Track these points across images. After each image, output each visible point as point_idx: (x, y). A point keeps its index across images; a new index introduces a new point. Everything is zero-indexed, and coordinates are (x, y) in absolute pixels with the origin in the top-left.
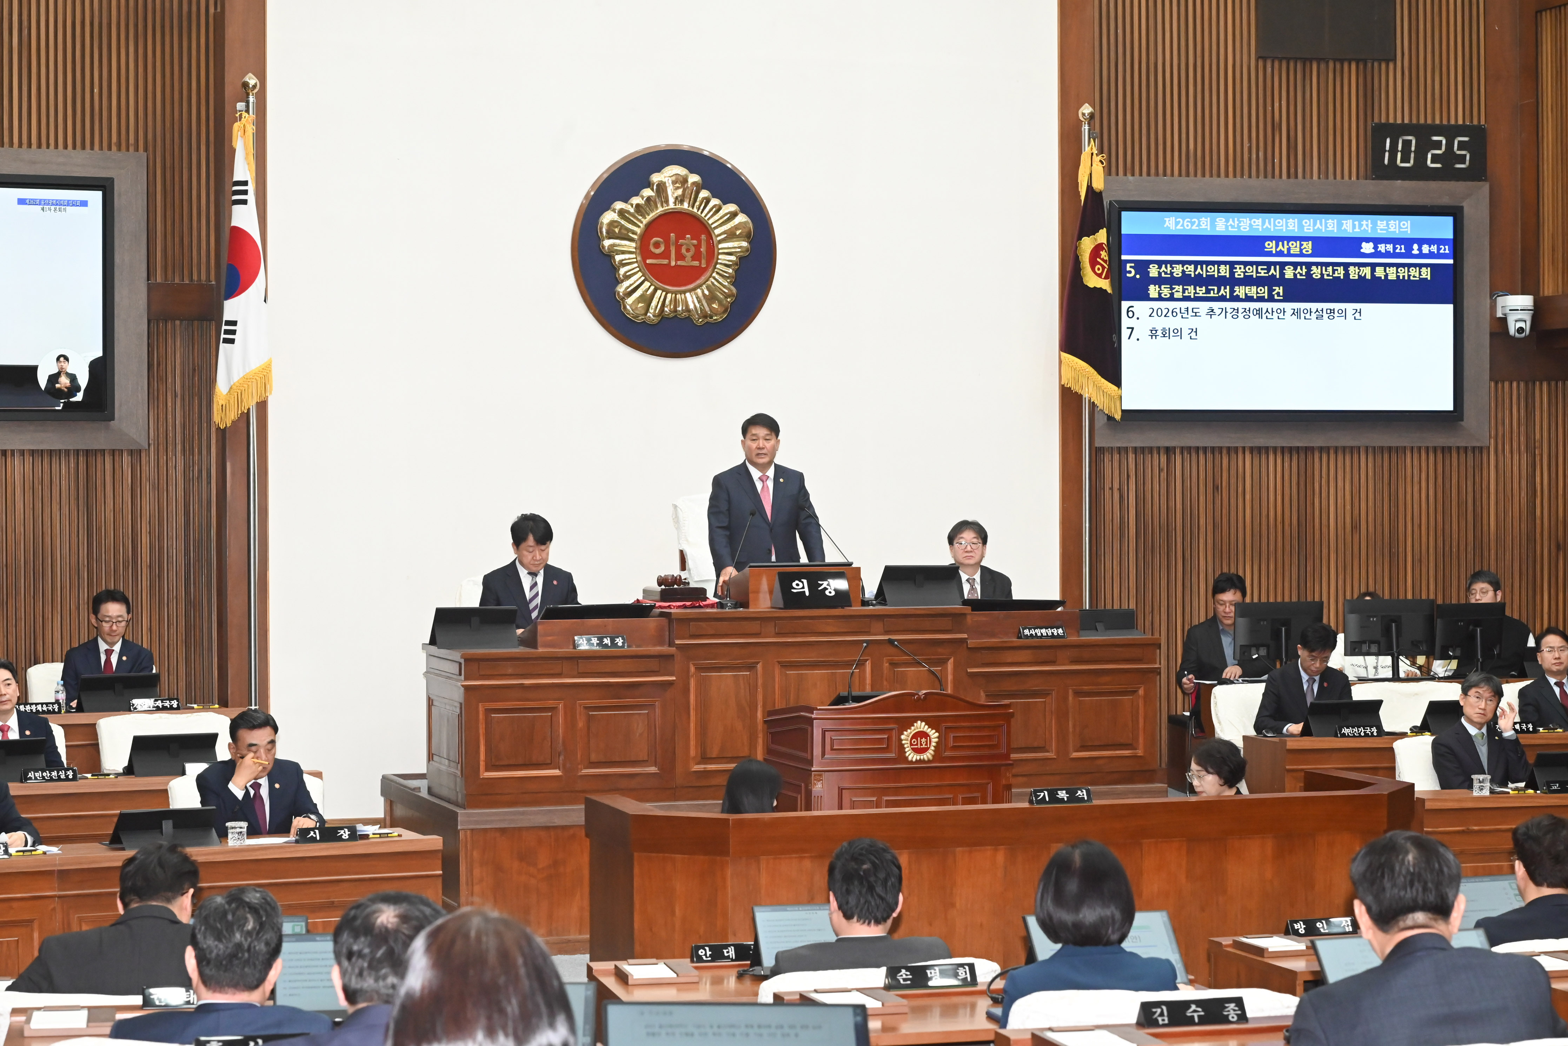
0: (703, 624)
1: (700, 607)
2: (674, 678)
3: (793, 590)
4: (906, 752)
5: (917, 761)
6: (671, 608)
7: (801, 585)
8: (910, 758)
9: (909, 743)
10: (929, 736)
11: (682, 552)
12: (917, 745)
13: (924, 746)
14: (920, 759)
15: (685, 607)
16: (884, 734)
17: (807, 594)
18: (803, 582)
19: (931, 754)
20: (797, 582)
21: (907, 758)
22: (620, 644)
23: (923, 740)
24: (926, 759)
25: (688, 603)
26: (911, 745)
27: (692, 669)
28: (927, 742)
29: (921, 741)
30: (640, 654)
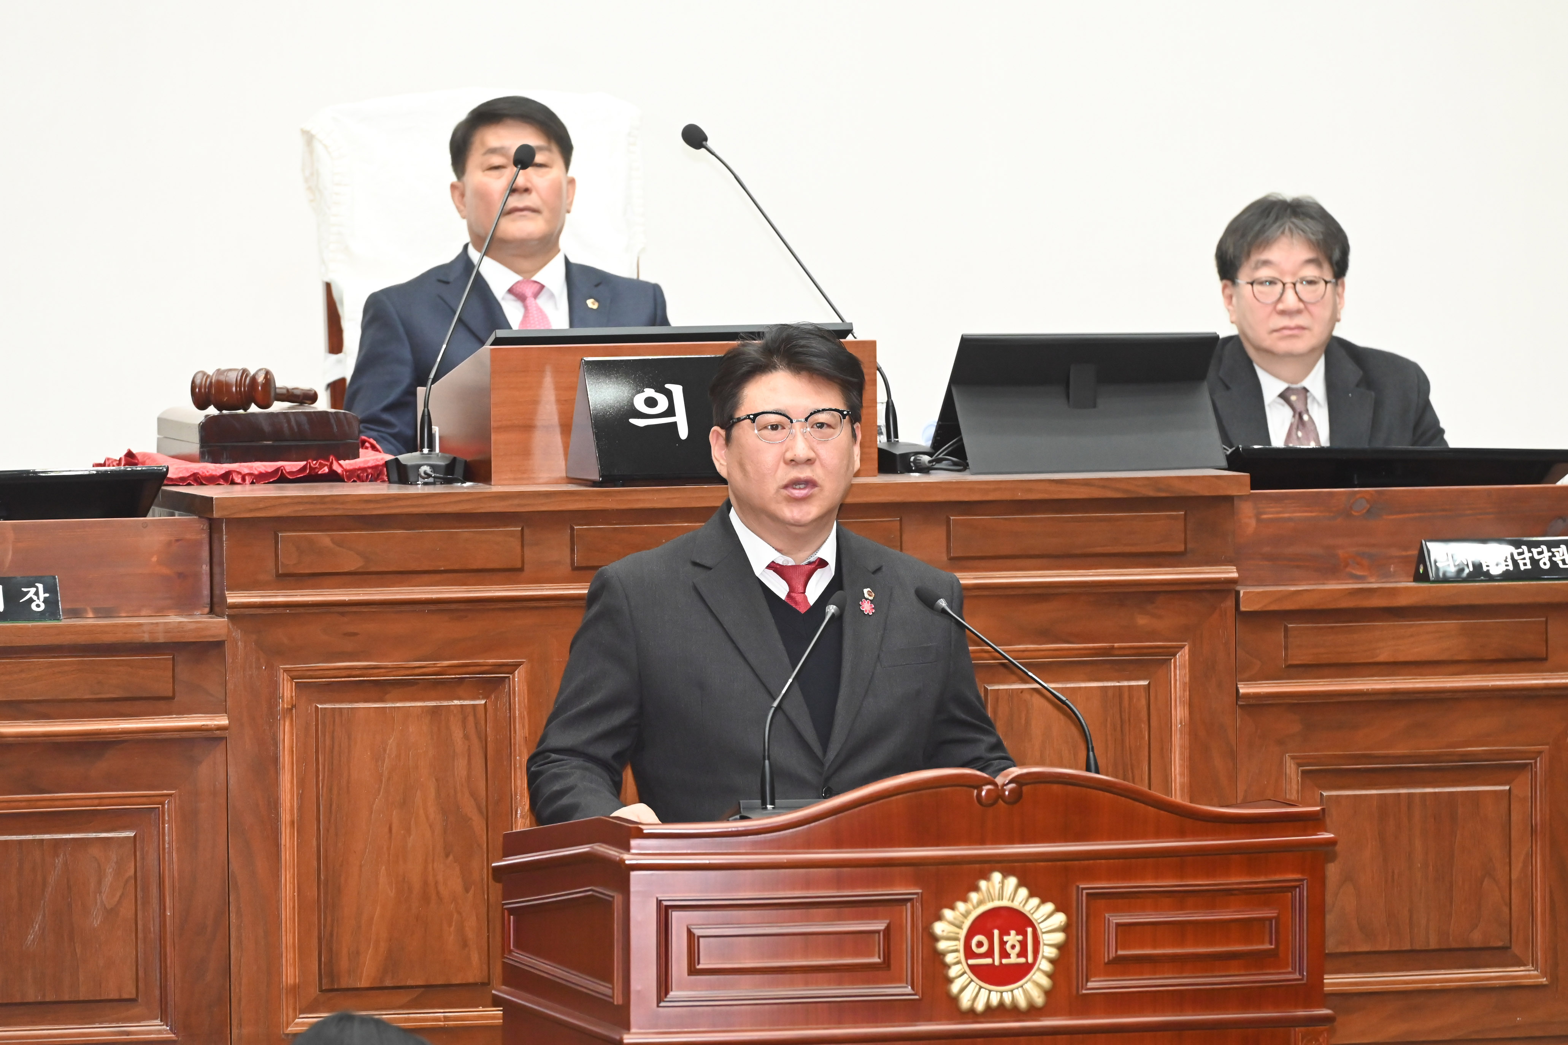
0: (324, 538)
1: (333, 477)
2: (223, 721)
3: (634, 421)
4: (950, 981)
5: (991, 1012)
6: (233, 483)
7: (663, 404)
8: (965, 1001)
9: (961, 945)
10: (1031, 924)
11: (328, 287)
12: (990, 953)
13: (1013, 959)
14: (1001, 1004)
15: (281, 478)
16: (875, 917)
17: (683, 433)
18: (669, 395)
19: (1038, 985)
20: (650, 392)
21: (954, 1000)
22: (39, 605)
23: (1013, 938)
24: (1022, 1003)
25: (292, 466)
26: (969, 953)
27: (287, 690)
28: (1023, 944)
29: (1003, 943)
30: (108, 639)
